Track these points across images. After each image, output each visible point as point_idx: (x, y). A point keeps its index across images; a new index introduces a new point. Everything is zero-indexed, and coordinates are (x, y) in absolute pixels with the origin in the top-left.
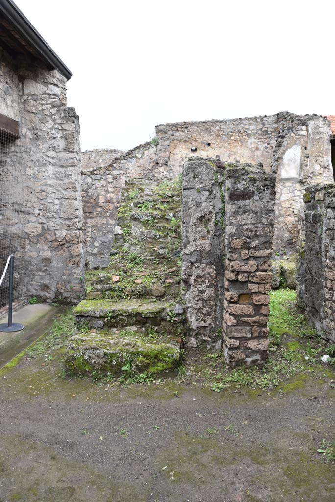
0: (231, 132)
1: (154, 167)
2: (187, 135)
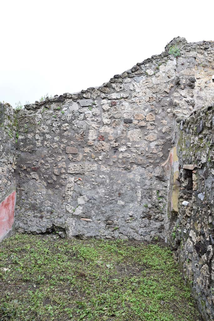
1: (173, 89)
2: (208, 58)
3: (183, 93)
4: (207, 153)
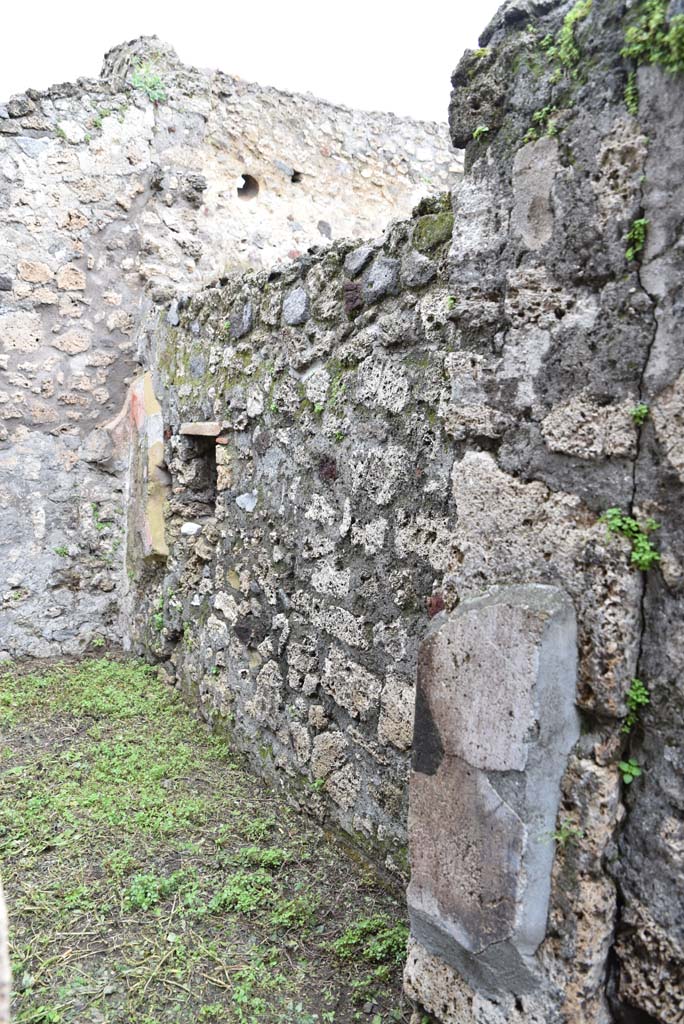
0: (364, 152)
1: (141, 201)
2: (228, 124)
3: (171, 216)
4: (267, 389)
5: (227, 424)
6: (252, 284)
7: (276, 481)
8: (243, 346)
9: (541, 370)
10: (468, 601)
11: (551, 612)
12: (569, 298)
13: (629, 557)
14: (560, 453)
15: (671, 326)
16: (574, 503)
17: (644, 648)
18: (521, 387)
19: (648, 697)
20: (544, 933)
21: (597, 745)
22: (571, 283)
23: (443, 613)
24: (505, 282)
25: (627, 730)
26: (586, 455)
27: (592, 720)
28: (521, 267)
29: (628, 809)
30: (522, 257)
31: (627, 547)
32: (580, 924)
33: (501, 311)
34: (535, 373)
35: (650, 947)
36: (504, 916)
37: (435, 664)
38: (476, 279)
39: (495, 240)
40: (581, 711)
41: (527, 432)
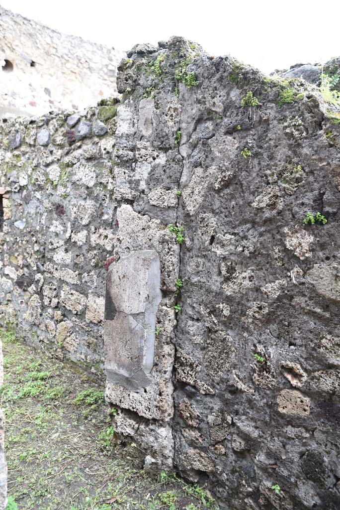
0: (67, 55)
4: (29, 174)
5: (8, 189)
6: (20, 124)
7: (35, 215)
8: (16, 152)
9: (148, 177)
10: (123, 257)
11: (152, 258)
12: (157, 154)
13: (176, 240)
14: (154, 205)
15: (188, 167)
16: (158, 223)
17: (181, 268)
18: (141, 182)
19: (182, 284)
20: (152, 365)
21: (167, 301)
22: (158, 149)
23: (114, 263)
24: (136, 146)
25: (176, 295)
26: (162, 206)
27: (165, 293)
28: (141, 141)
29: (178, 321)
30: (142, 138)
31: (175, 236)
32: (164, 359)
33: (135, 156)
34: (146, 178)
35: (184, 362)
36: (139, 362)
37: (112, 280)
38: (126, 143)
39: (132, 130)
40: (162, 291)
41: (143, 198)
